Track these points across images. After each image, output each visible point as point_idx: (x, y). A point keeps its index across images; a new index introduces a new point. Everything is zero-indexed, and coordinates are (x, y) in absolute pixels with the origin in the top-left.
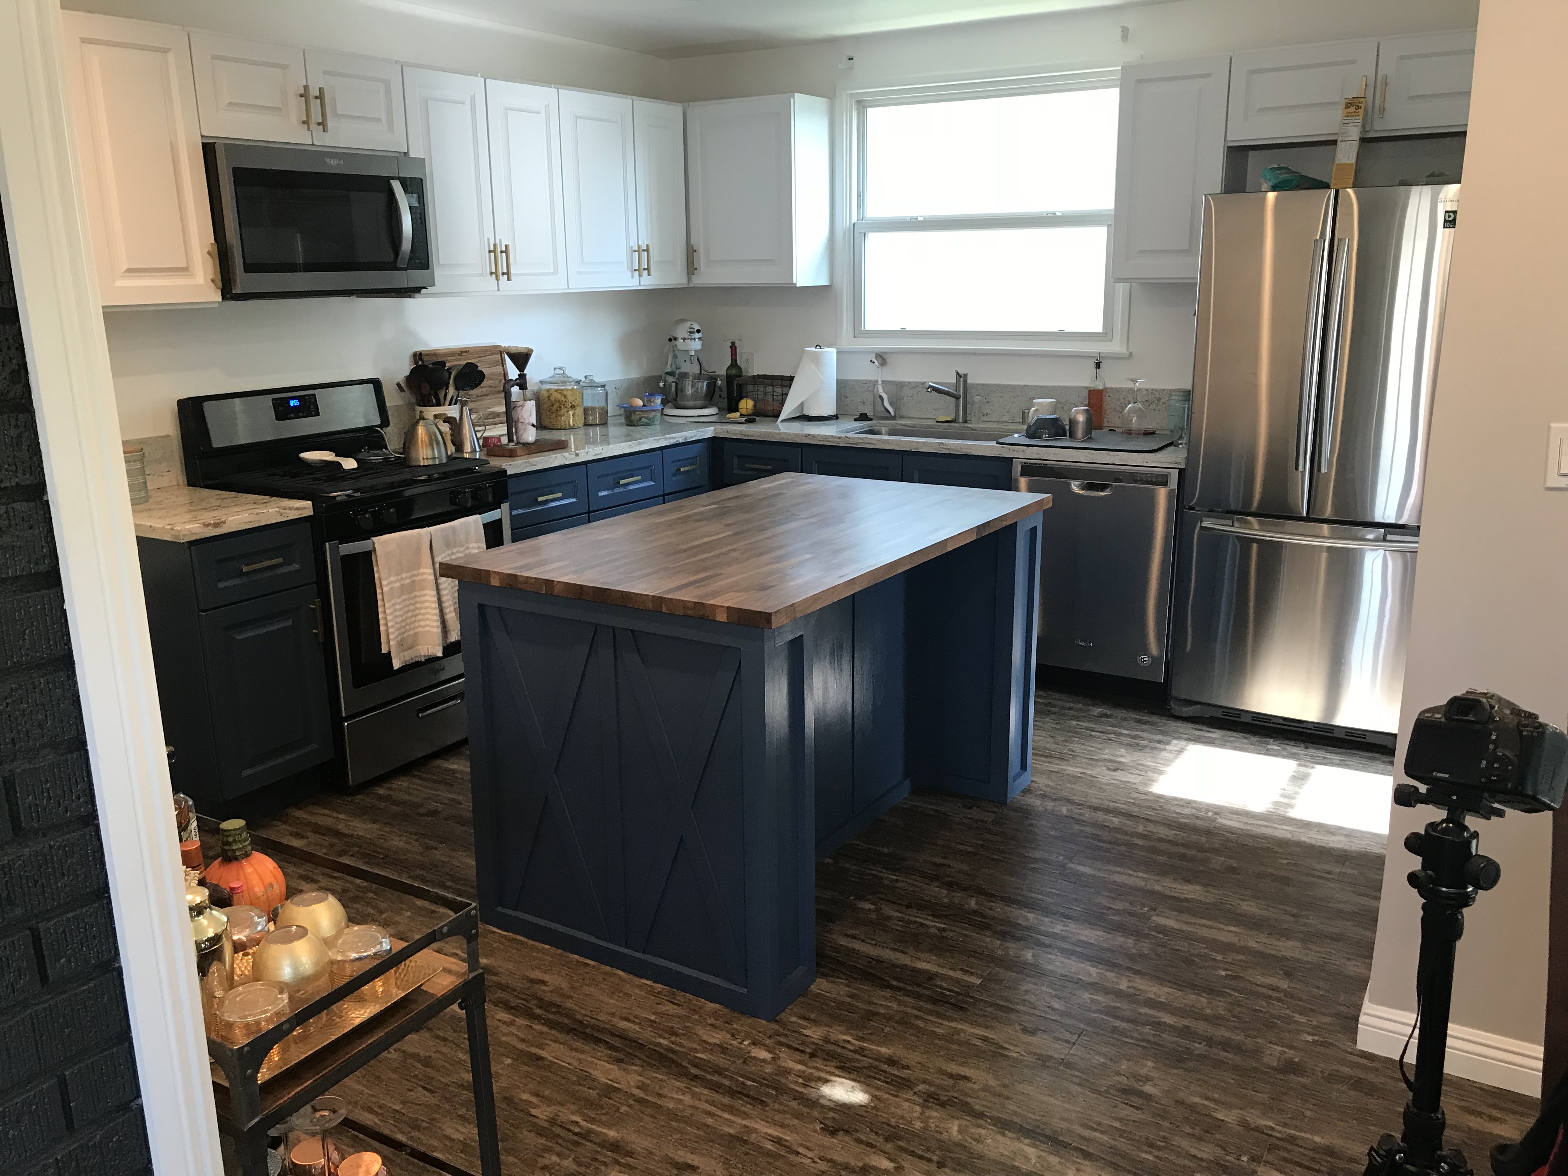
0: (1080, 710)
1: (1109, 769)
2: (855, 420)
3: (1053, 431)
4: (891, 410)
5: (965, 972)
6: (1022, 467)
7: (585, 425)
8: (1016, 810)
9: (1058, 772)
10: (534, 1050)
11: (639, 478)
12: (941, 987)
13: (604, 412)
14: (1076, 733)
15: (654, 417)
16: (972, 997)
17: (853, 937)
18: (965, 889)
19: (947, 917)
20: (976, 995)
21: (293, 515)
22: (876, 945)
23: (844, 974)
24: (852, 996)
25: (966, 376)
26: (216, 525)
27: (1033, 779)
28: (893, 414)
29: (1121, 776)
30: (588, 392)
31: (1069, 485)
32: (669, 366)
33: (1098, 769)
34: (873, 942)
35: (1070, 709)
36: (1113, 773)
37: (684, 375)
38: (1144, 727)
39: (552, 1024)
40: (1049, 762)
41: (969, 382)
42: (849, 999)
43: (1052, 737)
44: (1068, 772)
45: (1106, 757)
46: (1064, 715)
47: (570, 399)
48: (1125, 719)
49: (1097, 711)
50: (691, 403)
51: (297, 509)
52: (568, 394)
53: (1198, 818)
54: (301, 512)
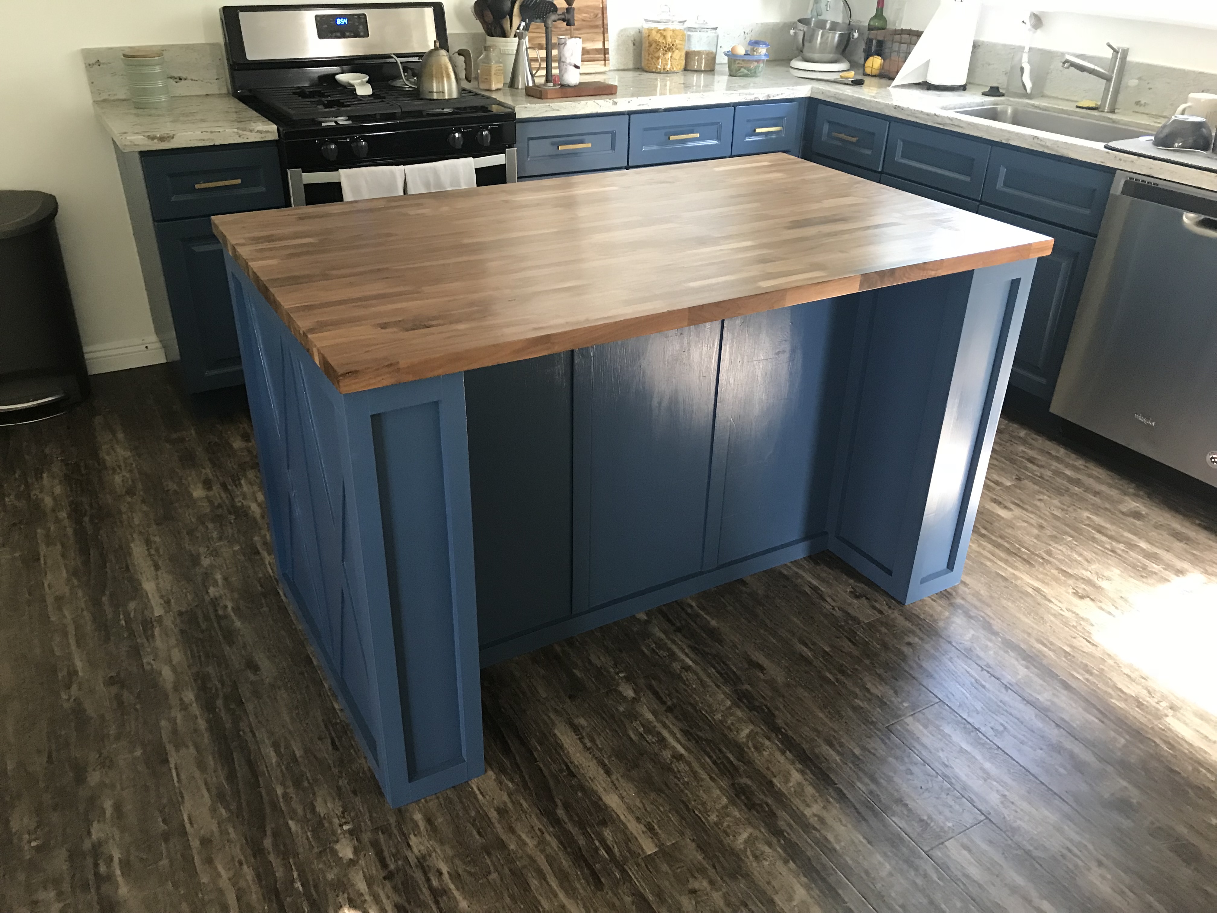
0: (1108, 498)
1: (1076, 594)
2: (984, 94)
3: (1190, 141)
4: (1029, 85)
5: (650, 828)
6: (1126, 182)
7: (685, 69)
8: (910, 617)
9: (1005, 579)
10: (170, 748)
11: (698, 135)
12: (603, 841)
13: (712, 58)
14: (1076, 529)
15: (755, 68)
16: (623, 872)
17: (576, 729)
18: (752, 708)
19: (698, 740)
20: (632, 871)
21: (253, 138)
22: (588, 749)
23: (522, 776)
24: (502, 812)
25: (1125, 52)
26: (162, 139)
27: (967, 580)
28: (1029, 91)
29: (1085, 608)
30: (695, 35)
31: (1181, 216)
32: (809, 12)
33: (1062, 590)
34: (589, 744)
35: (1096, 493)
36: (1076, 600)
37: (821, 24)
38: (1178, 545)
39: (215, 725)
40: (1006, 562)
41: (1128, 59)
42: (493, 814)
43: (1041, 527)
44: (1019, 582)
45: (1087, 574)
46: (1082, 499)
47: (669, 40)
48: (1158, 526)
49: (1132, 504)
50: (816, 56)
51: (260, 132)
52: (669, 34)
53: (1140, 705)
54: (263, 135)
